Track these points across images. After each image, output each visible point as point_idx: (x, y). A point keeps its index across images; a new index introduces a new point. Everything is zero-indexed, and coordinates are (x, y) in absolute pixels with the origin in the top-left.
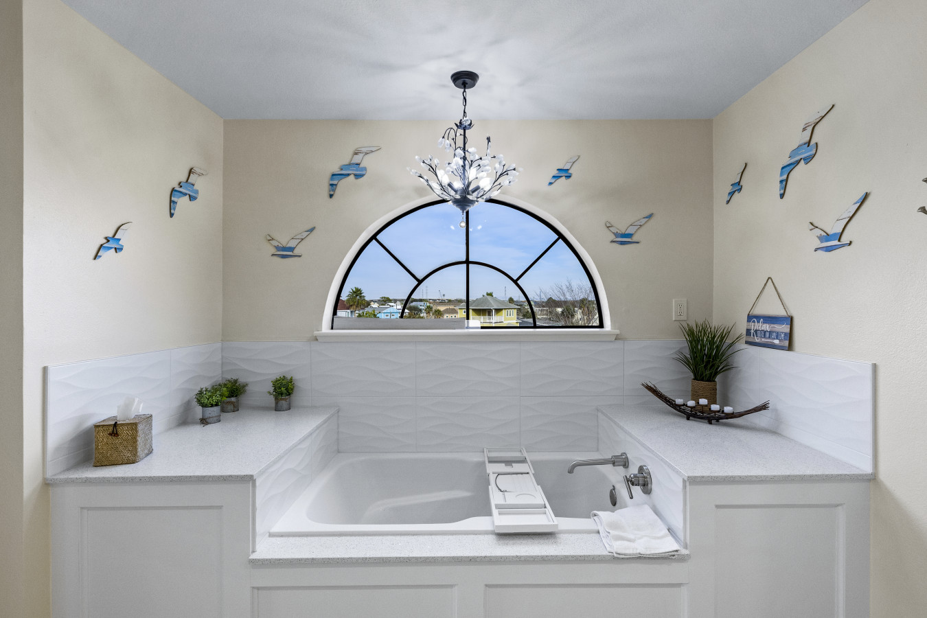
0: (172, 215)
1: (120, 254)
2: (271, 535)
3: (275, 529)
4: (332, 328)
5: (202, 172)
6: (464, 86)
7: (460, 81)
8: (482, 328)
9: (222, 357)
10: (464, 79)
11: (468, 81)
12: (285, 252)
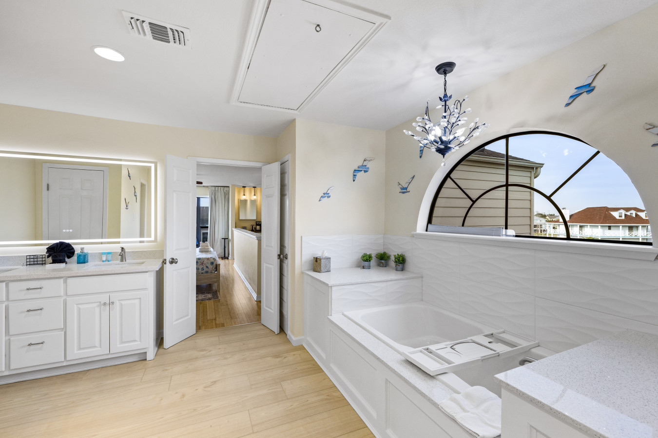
0: (354, 181)
1: (329, 198)
2: (343, 314)
3: (346, 313)
4: (427, 231)
5: (371, 159)
6: (445, 73)
7: (442, 70)
8: (516, 236)
9: (384, 242)
10: (445, 68)
11: (448, 69)
12: (404, 190)
